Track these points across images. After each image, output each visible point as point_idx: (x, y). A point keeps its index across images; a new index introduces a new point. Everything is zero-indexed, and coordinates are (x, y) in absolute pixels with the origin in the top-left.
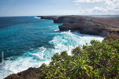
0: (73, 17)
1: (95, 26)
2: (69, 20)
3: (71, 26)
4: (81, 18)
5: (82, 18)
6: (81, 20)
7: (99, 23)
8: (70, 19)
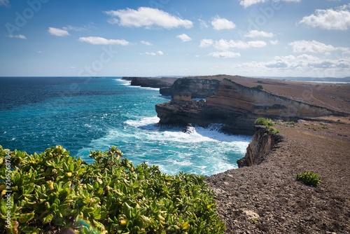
0: (218, 79)
1: (270, 108)
2: (208, 88)
3: (195, 108)
4: (230, 80)
5: (233, 82)
6: (228, 87)
7: (285, 99)
8: (210, 87)
